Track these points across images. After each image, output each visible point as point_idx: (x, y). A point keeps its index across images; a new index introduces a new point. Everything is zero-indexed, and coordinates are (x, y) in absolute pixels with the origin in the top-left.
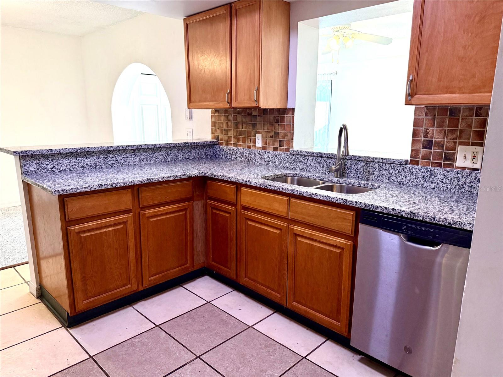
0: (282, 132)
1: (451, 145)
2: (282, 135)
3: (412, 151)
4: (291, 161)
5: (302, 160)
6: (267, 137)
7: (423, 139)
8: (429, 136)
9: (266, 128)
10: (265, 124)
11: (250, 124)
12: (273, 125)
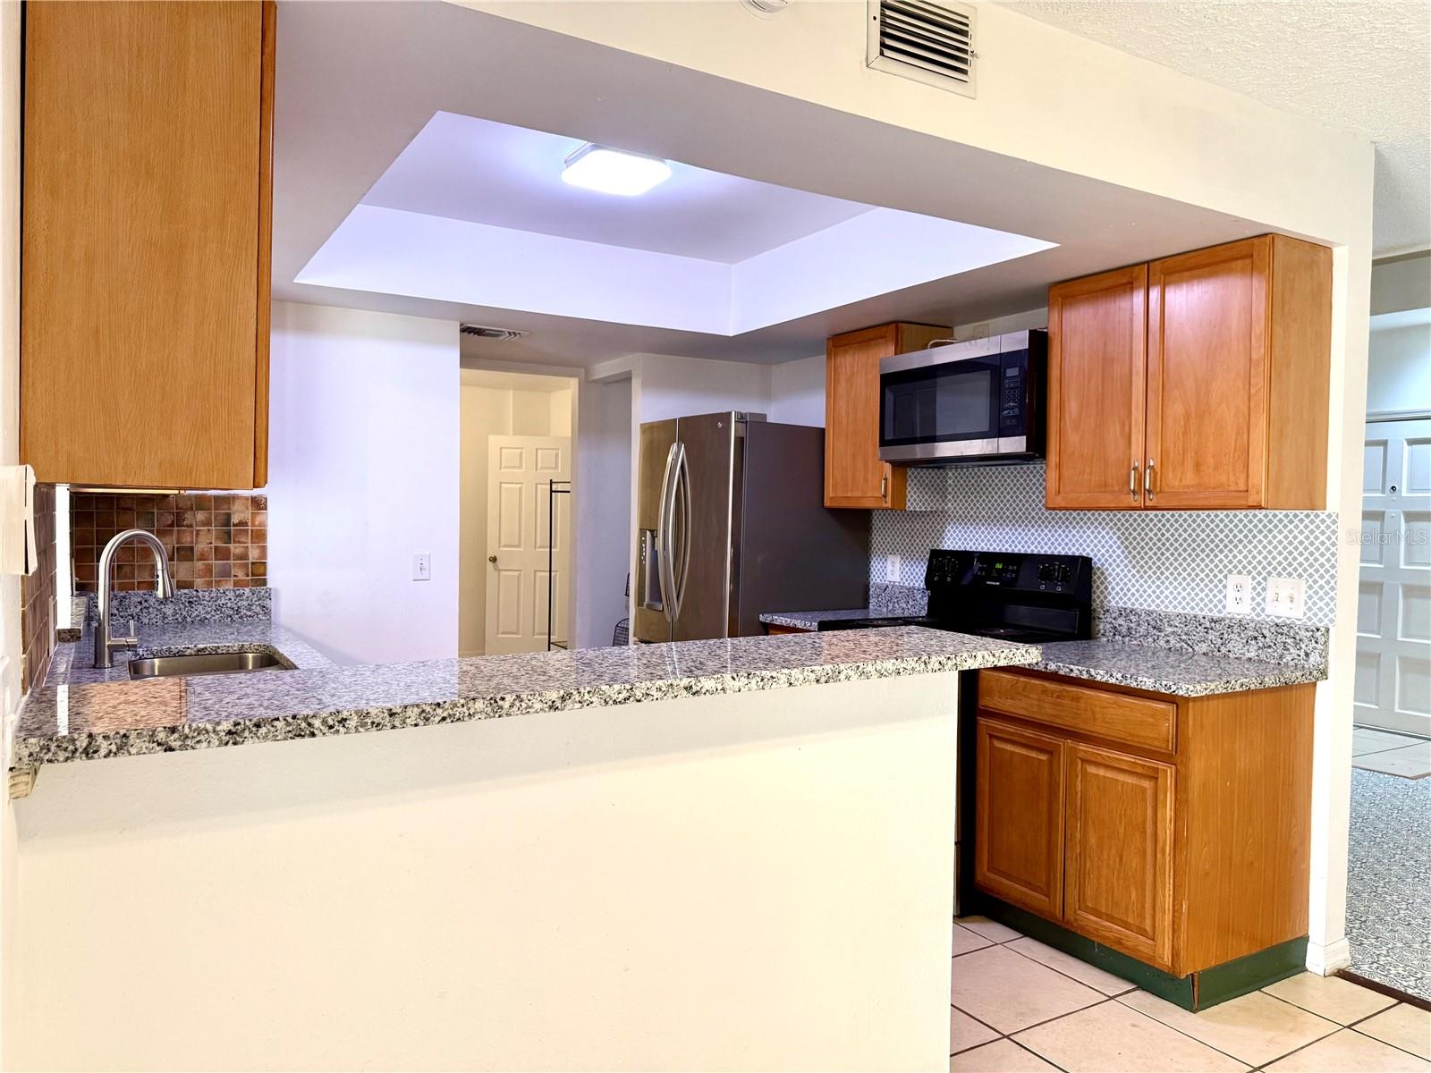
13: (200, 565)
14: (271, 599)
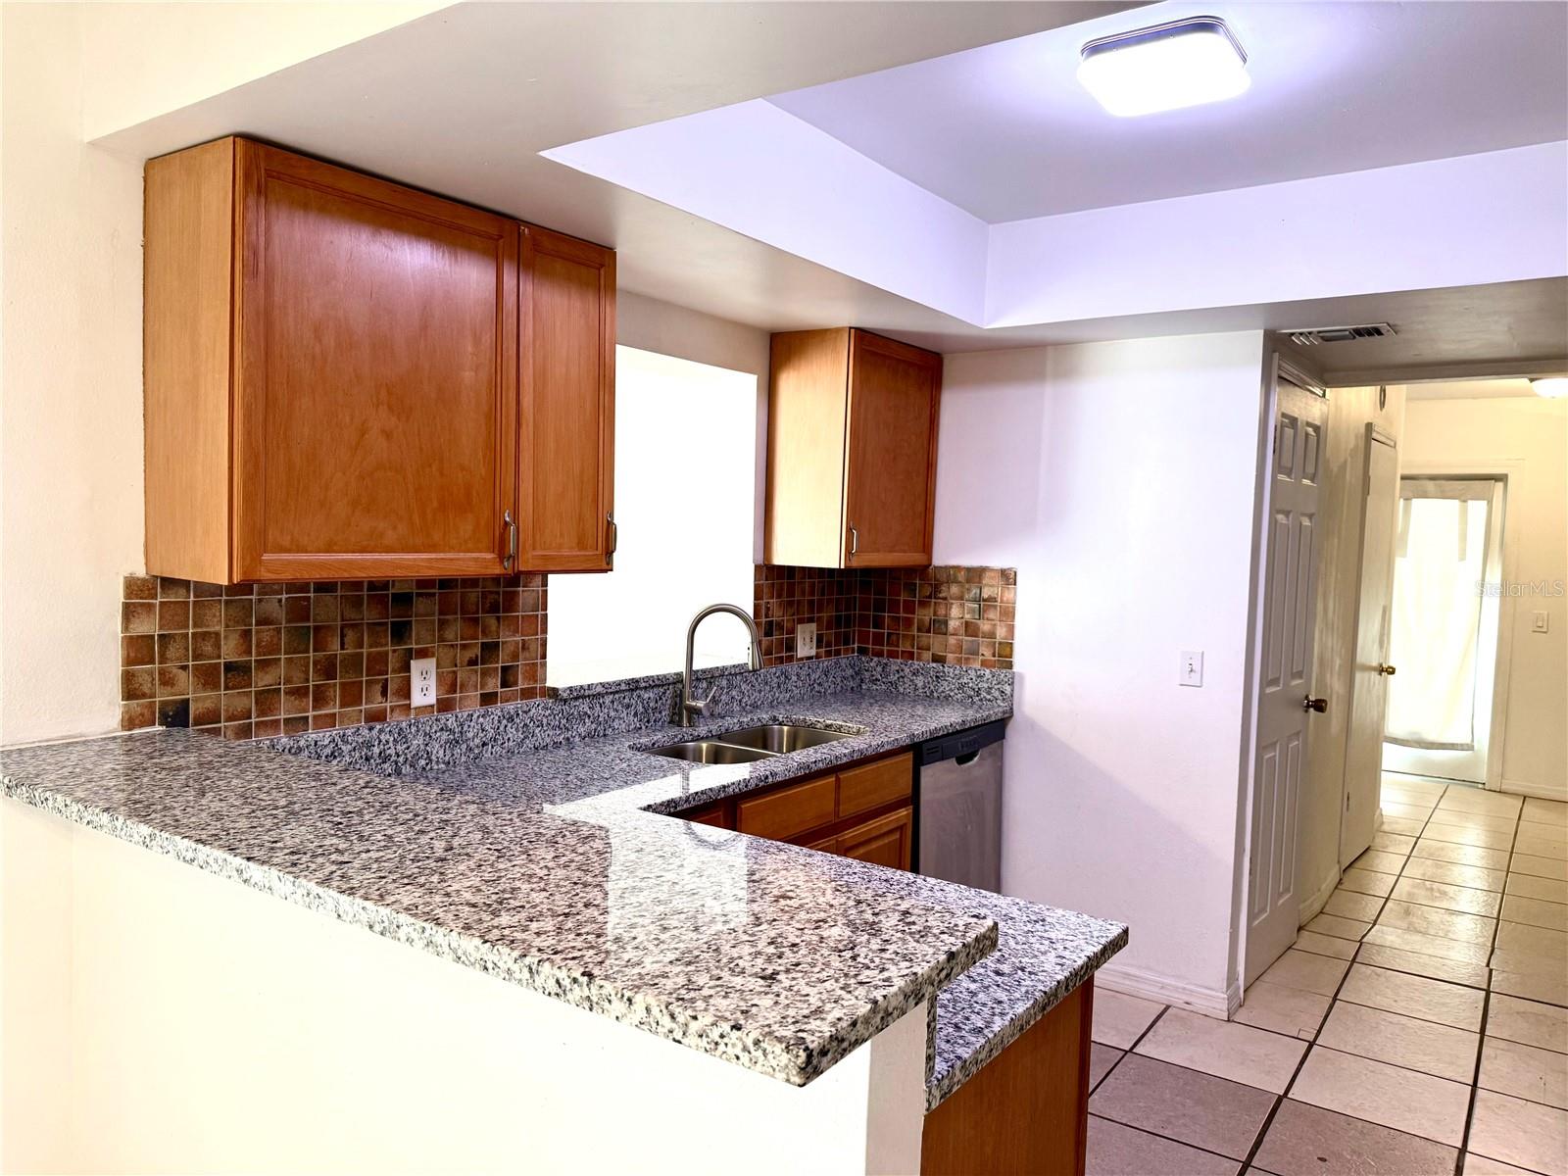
0: (509, 639)
1: (790, 625)
2: (512, 648)
4: (557, 723)
5: (587, 709)
6: (456, 666)
7: (764, 620)
8: (771, 613)
9: (449, 634)
10: (448, 620)
11: (378, 628)
12: (476, 621)
13: (951, 639)
14: (1012, 684)
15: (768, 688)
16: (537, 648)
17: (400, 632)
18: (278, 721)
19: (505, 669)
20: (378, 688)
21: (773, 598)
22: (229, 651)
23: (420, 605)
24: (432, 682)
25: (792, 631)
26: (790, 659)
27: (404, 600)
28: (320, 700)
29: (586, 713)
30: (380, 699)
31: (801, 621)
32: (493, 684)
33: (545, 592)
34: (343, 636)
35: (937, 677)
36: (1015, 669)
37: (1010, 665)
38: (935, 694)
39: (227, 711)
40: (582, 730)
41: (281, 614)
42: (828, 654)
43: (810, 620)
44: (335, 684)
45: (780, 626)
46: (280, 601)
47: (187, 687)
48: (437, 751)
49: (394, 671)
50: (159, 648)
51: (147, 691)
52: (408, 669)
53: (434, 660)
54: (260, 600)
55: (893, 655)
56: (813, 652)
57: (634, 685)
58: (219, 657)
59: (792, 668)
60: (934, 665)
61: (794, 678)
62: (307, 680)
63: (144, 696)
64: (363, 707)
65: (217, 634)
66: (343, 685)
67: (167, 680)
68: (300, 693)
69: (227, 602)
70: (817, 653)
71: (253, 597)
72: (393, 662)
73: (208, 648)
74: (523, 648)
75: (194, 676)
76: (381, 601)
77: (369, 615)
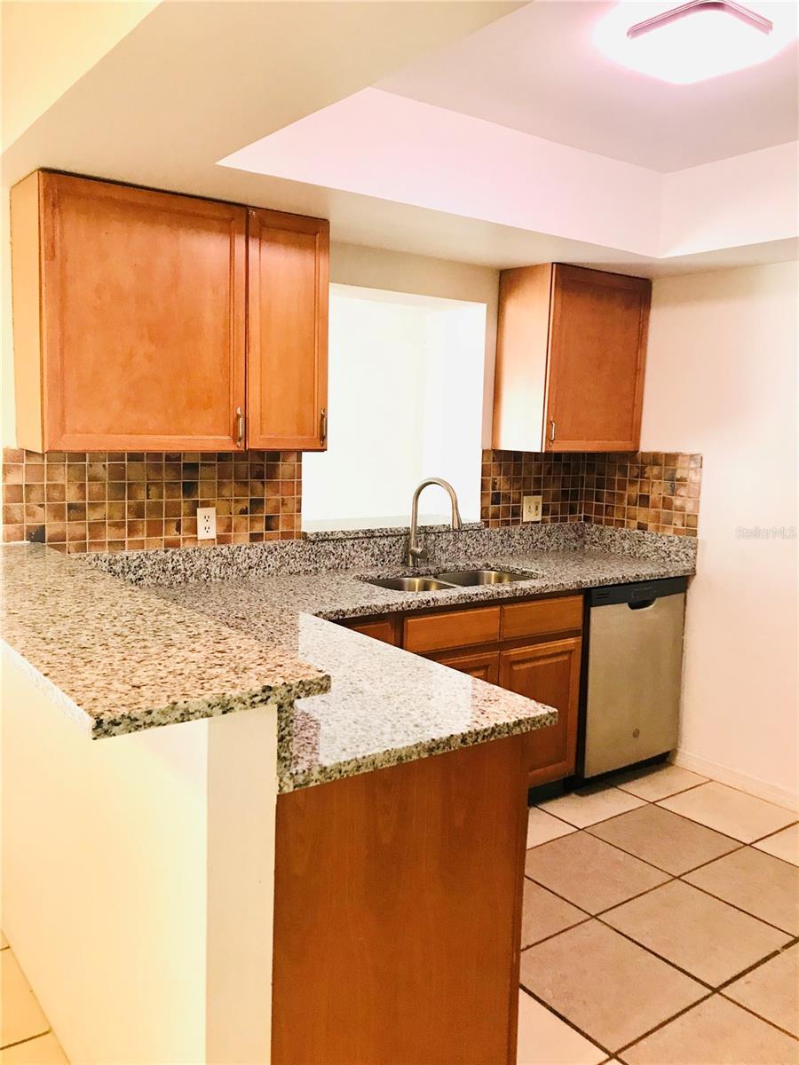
0: (271, 498)
1: (517, 496)
2: (274, 504)
3: (482, 508)
4: (308, 557)
5: (331, 549)
6: (231, 514)
7: (491, 492)
8: (497, 486)
9: (226, 492)
10: (224, 483)
11: (173, 486)
12: (246, 484)
13: (652, 511)
14: (696, 548)
15: (492, 543)
16: (292, 505)
17: (189, 489)
18: (105, 542)
19: (268, 518)
20: (174, 525)
21: (500, 475)
22: (71, 496)
23: (202, 472)
24: (213, 523)
25: (519, 501)
26: (516, 522)
27: (192, 467)
28: (132, 531)
29: (331, 552)
30: (175, 532)
31: (526, 494)
32: (260, 527)
33: (300, 467)
34: (148, 490)
35: (639, 541)
36: (699, 537)
37: (695, 533)
38: (637, 555)
39: (69, 534)
40: (327, 563)
41: (105, 474)
42: (554, 520)
43: (537, 493)
44: (143, 522)
45: (507, 497)
46: (104, 466)
47: (43, 517)
48: (214, 569)
49: (185, 515)
50: (26, 492)
51: (18, 519)
52: (195, 514)
53: (214, 509)
54: (91, 465)
55: (609, 523)
56: (539, 518)
57: (370, 535)
58: (64, 500)
59: (516, 529)
60: (637, 531)
61: (517, 537)
62: (124, 518)
63: (16, 522)
64: (163, 537)
65: (63, 486)
66: (147, 521)
67: (30, 514)
68: (118, 525)
69: (69, 466)
70: (543, 520)
71: (87, 463)
72: (184, 508)
73: (56, 494)
74: (283, 504)
75: (48, 510)
76: (176, 468)
77: (166, 477)
